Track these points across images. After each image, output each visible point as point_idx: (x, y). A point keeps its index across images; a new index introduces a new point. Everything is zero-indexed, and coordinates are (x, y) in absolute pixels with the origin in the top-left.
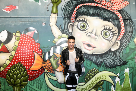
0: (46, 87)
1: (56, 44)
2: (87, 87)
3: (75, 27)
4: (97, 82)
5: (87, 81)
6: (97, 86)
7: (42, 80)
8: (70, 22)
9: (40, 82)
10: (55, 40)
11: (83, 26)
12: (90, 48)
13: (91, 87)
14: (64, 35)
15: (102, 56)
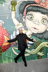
0: (13, 54)
2: (36, 51)
4: (41, 48)
5: (36, 48)
6: (41, 50)
7: (10, 51)
9: (9, 52)
10: (16, 27)
12: (36, 30)
13: (38, 51)
14: (21, 24)
15: (42, 34)
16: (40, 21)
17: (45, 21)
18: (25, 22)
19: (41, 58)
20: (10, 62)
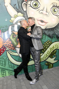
0: (10, 64)
1: (13, 23)
2: (44, 57)
3: (28, 6)
4: (52, 51)
5: (44, 52)
6: (52, 55)
7: (5, 58)
8: (24, 1)
9: (3, 60)
10: (12, 19)
11: (36, 5)
12: (43, 24)
13: (48, 56)
14: (20, 14)
15: (53, 30)
16: (49, 10)
17: (56, 10)
18: (27, 12)
19: (52, 67)
20: (5, 76)
